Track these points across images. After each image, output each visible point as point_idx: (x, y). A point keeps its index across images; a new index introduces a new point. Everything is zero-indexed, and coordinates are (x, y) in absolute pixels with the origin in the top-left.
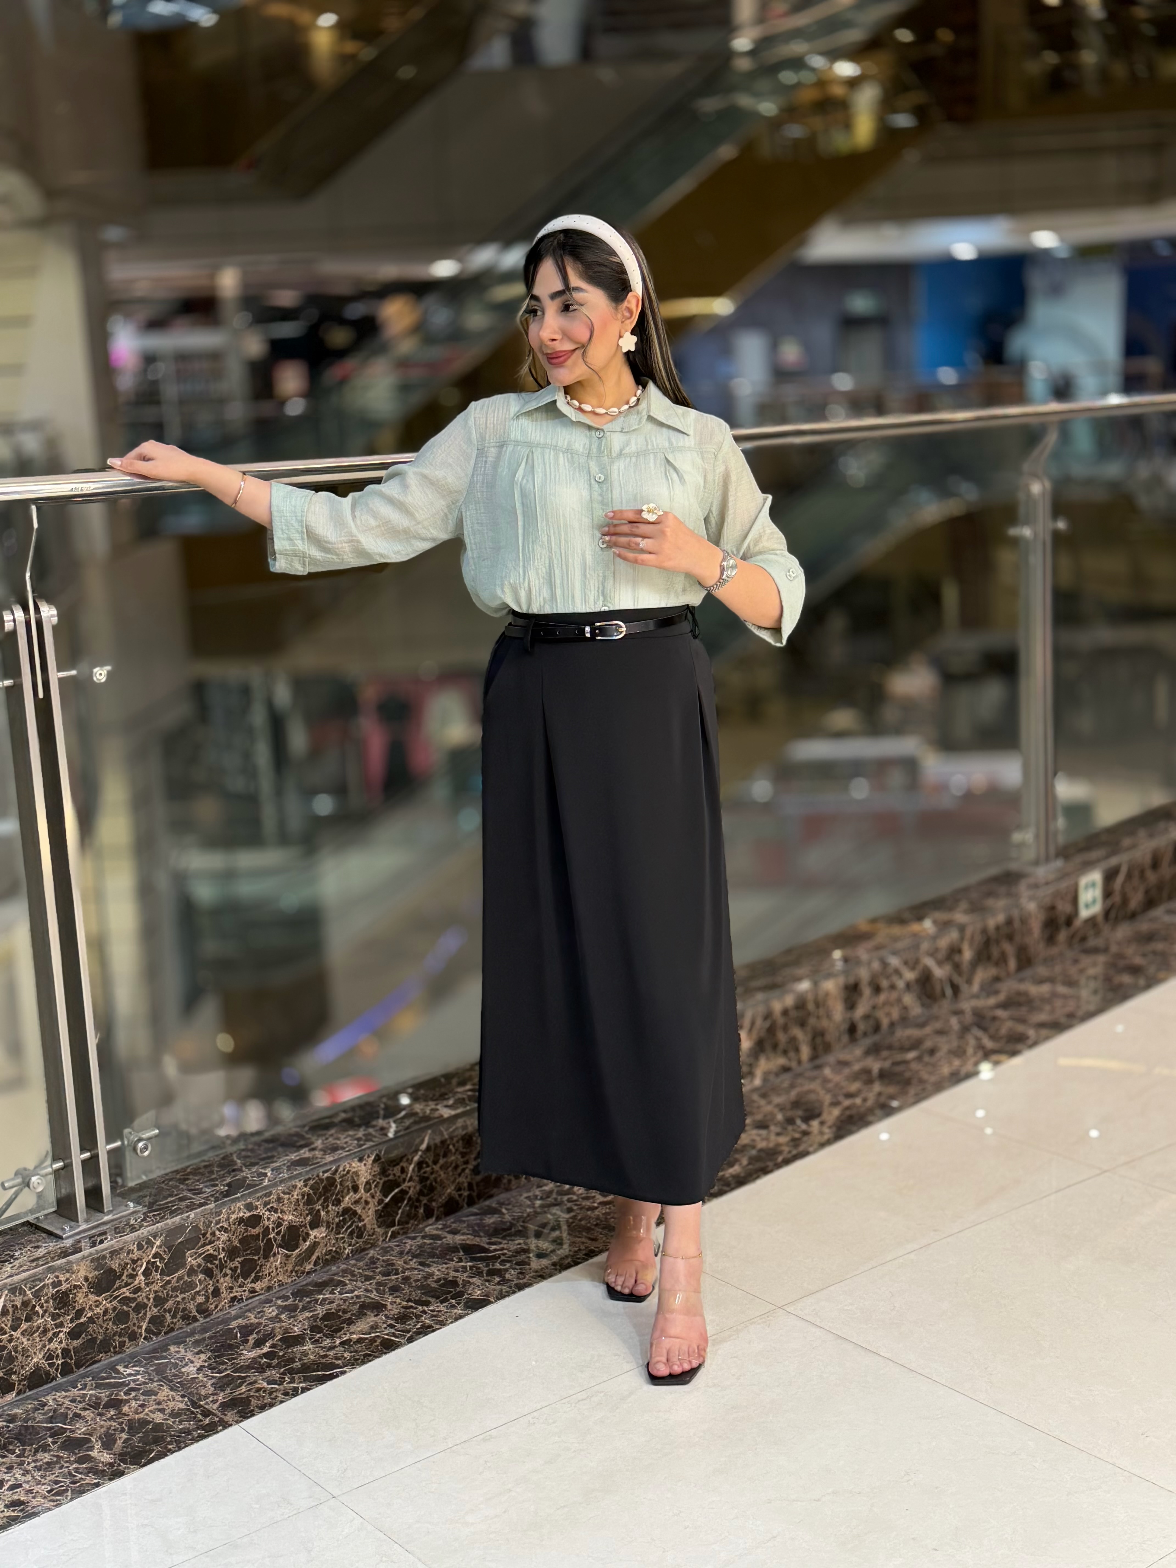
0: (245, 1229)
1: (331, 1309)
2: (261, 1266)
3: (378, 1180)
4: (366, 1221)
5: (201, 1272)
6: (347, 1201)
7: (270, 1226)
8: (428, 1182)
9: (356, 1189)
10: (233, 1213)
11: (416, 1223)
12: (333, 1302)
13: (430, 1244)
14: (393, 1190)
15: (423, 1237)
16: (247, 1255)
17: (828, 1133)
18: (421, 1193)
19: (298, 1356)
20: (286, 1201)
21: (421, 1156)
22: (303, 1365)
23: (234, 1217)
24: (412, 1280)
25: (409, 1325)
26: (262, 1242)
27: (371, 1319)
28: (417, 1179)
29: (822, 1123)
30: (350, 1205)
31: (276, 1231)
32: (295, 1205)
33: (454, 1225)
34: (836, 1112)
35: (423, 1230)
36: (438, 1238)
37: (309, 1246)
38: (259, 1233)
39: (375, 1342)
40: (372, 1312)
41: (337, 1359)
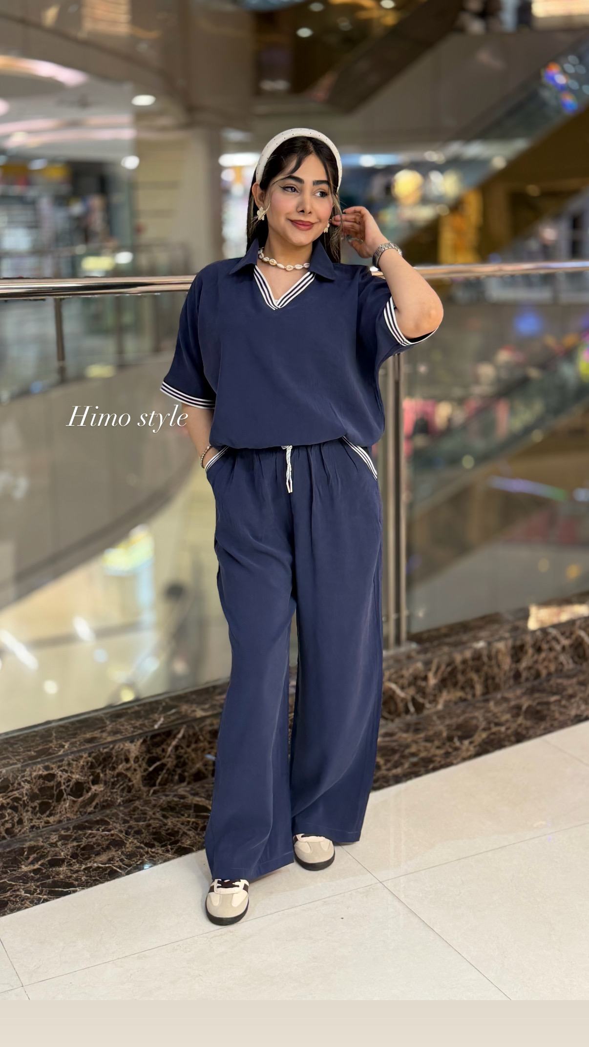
0: (44, 783)
1: (91, 842)
2: (54, 807)
3: (144, 755)
4: (134, 782)
5: (11, 808)
6: (121, 768)
7: (62, 782)
8: (182, 760)
9: (127, 760)
10: (35, 771)
11: (172, 785)
12: (94, 837)
13: (176, 802)
14: (155, 763)
15: (175, 796)
16: (44, 799)
17: (472, 750)
18: (177, 766)
19: (53, 874)
20: (74, 766)
21: (178, 742)
22: (53, 882)
23: (34, 774)
24: (151, 828)
25: (134, 861)
26: (56, 791)
27: (113, 853)
28: (173, 756)
29: (471, 743)
30: (123, 771)
31: (66, 784)
32: (81, 768)
33: (198, 789)
34: (484, 735)
35: (176, 790)
36: (183, 797)
37: (91, 796)
38: (53, 787)
39: (106, 870)
40: (115, 848)
41: (76, 880)
